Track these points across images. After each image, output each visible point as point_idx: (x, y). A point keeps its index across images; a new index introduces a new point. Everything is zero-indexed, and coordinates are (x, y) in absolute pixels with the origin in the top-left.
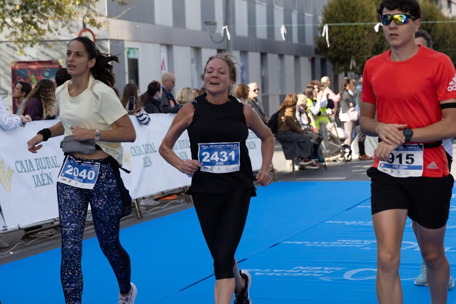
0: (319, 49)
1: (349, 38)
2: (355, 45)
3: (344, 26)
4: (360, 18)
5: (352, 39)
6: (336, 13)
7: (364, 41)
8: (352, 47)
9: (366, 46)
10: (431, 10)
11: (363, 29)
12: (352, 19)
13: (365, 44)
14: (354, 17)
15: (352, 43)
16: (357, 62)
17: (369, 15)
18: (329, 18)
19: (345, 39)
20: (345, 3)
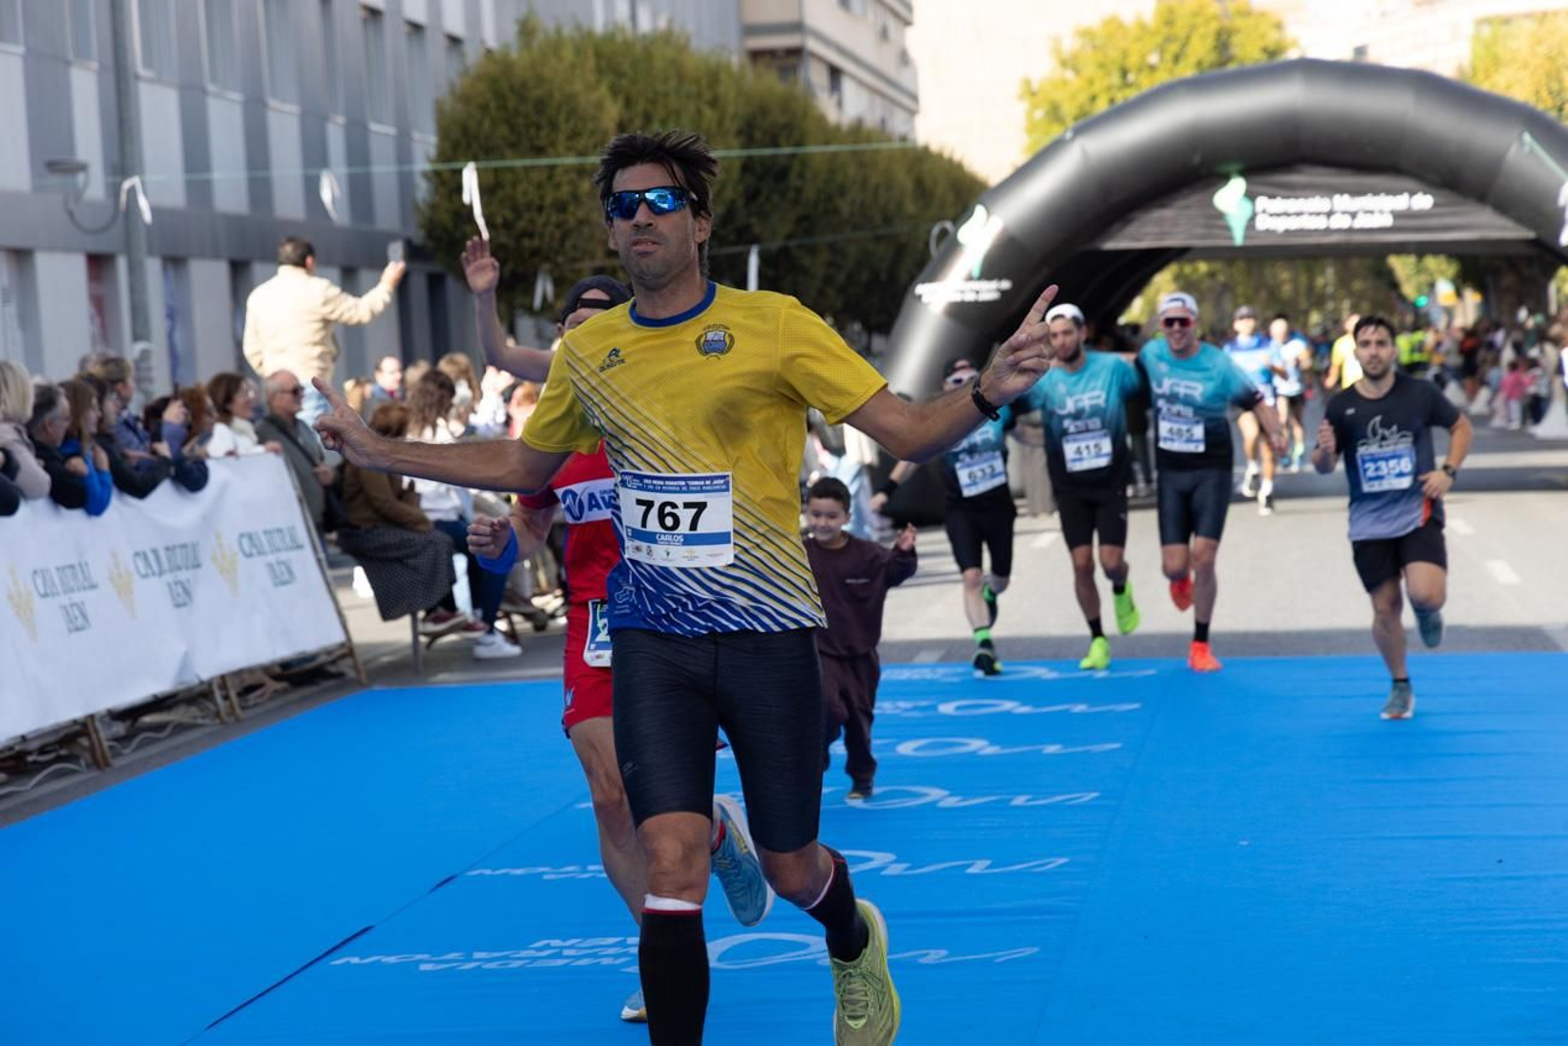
0: (430, 244)
1: (529, 206)
2: (550, 229)
3: (511, 169)
4: (561, 138)
5: (540, 209)
6: (480, 124)
7: (580, 214)
8: (541, 236)
9: (586, 230)
10: (787, 103)
11: (573, 175)
12: (538, 143)
13: (581, 222)
14: (543, 133)
15: (541, 220)
16: (559, 283)
17: (590, 126)
18: (458, 142)
19: (515, 209)
20: (512, 89)
